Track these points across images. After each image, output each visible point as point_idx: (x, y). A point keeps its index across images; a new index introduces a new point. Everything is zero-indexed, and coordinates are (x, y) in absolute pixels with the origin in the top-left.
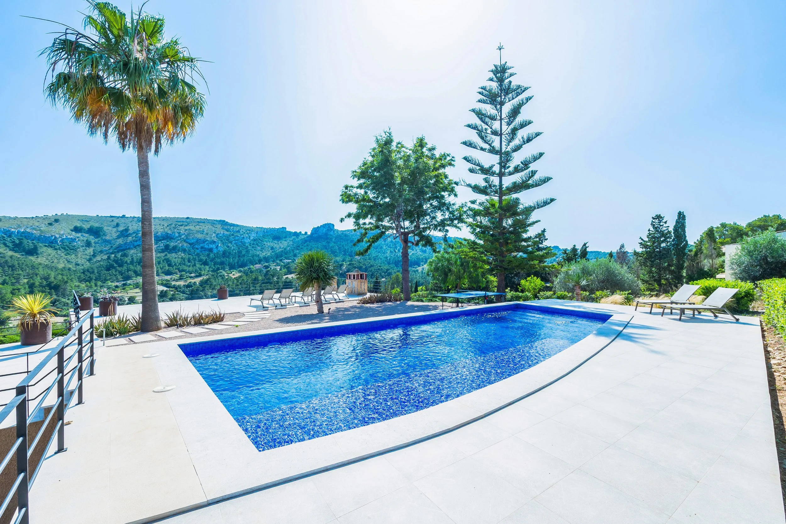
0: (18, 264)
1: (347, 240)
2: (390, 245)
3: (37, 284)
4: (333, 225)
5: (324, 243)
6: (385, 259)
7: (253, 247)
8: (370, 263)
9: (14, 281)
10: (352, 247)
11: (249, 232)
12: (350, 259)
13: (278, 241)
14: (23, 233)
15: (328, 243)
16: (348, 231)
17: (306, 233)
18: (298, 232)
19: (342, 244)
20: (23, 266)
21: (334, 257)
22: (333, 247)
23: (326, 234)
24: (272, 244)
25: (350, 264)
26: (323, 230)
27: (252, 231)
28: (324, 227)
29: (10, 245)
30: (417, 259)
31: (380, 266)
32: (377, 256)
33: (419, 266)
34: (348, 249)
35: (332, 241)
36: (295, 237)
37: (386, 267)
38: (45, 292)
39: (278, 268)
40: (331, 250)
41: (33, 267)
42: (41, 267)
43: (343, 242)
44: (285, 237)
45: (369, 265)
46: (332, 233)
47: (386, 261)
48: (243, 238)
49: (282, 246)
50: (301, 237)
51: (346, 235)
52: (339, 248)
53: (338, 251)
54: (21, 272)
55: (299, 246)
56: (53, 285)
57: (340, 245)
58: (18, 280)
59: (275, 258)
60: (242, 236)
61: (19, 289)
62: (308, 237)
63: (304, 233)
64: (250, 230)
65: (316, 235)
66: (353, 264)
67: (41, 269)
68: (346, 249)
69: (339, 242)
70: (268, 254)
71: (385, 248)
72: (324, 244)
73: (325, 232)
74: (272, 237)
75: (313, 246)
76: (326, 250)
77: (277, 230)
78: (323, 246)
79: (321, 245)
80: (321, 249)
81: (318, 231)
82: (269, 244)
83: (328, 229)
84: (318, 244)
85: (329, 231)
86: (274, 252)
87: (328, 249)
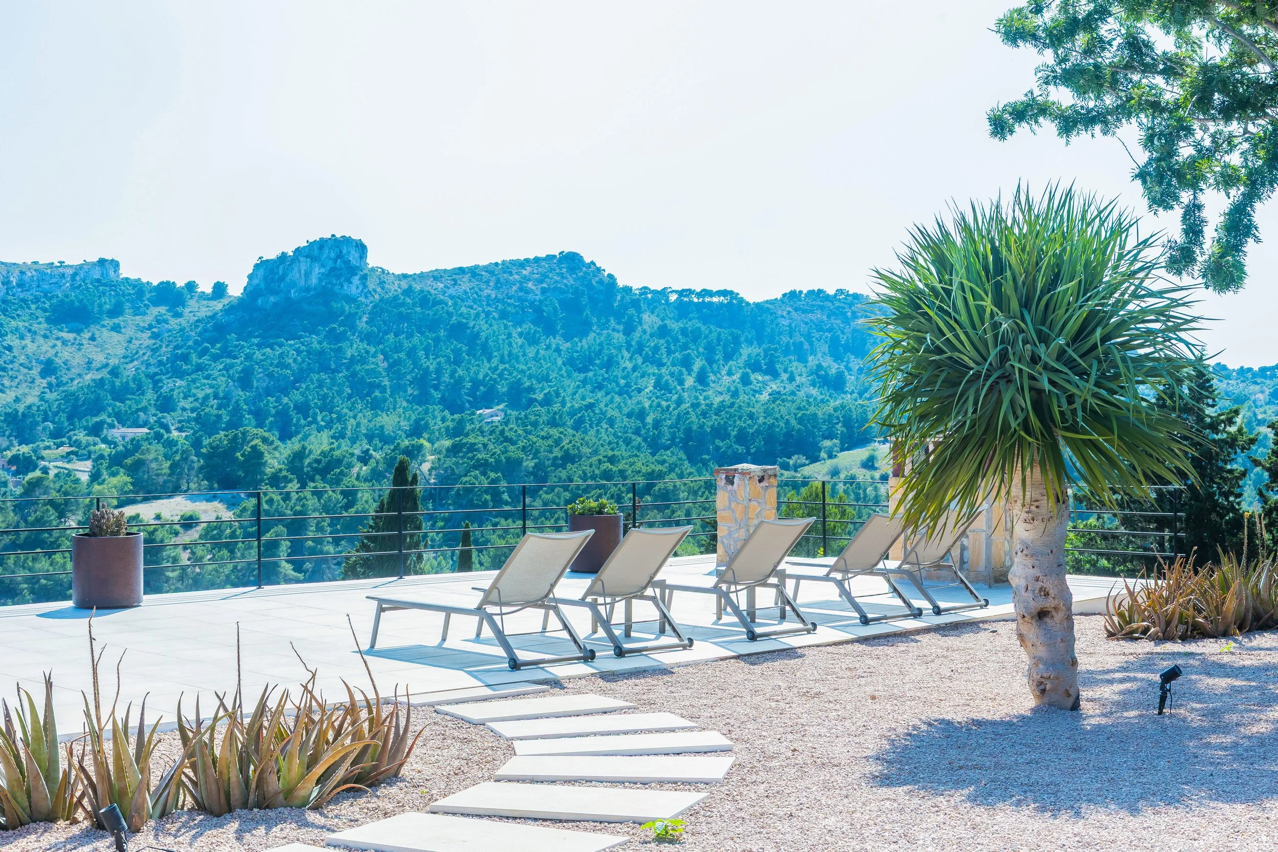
1: (433, 326)
2: (656, 349)
4: (362, 248)
5: (315, 342)
6: (634, 423)
8: (558, 442)
10: (457, 362)
12: (451, 425)
13: (79, 332)
15: (336, 337)
16: (437, 275)
17: (220, 289)
18: (180, 283)
19: (407, 344)
21: (369, 414)
22: (363, 361)
23: (325, 294)
24: (45, 349)
25: (454, 450)
26: (308, 274)
28: (314, 259)
30: (800, 421)
31: (612, 460)
32: (590, 406)
33: (814, 459)
34: (439, 371)
35: (353, 327)
36: (162, 309)
37: (645, 462)
39: (83, 469)
40: (354, 374)
43: (410, 336)
44: (116, 311)
45: (557, 453)
46: (353, 288)
47: (637, 432)
49: (99, 359)
50: (195, 311)
51: (425, 300)
52: (391, 366)
53: (386, 382)
55: (185, 358)
57: (398, 348)
59: (63, 417)
62: (230, 309)
63: (208, 290)
65: (272, 299)
66: (472, 448)
68: (426, 371)
69: (391, 336)
70: (30, 400)
71: (629, 365)
72: (315, 345)
73: (320, 280)
74: (45, 310)
75: (258, 355)
76: (323, 376)
77: (74, 275)
78: (309, 352)
79: (299, 352)
80: (301, 370)
81: (282, 279)
82: (31, 347)
83: (333, 269)
84: (281, 346)
85: (338, 277)
86: (58, 385)
87: (333, 371)
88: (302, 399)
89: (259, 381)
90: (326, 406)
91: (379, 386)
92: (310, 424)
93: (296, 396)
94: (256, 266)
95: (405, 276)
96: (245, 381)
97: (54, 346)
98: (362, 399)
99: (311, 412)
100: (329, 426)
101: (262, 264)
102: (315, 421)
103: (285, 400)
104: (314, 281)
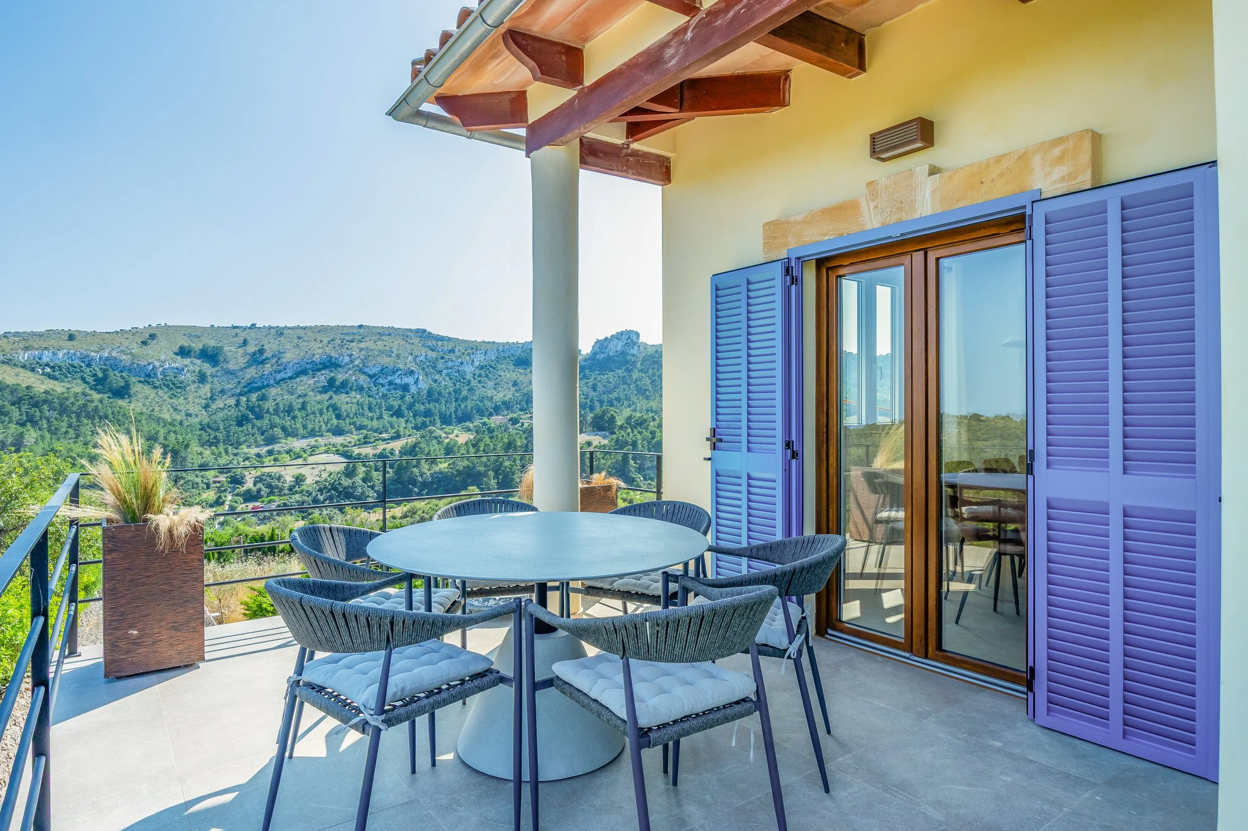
4: (638, 334)
5: (620, 372)
7: (480, 382)
11: (470, 351)
13: (525, 369)
15: (629, 371)
21: (645, 401)
22: (640, 380)
23: (624, 353)
24: (514, 376)
26: (617, 345)
27: (477, 350)
28: (619, 339)
35: (635, 366)
40: (637, 386)
46: (634, 351)
48: (462, 363)
52: (652, 382)
57: (654, 375)
60: (460, 360)
62: (586, 360)
64: (473, 347)
65: (603, 355)
72: (621, 374)
73: (622, 348)
74: (513, 361)
75: (599, 379)
76: (625, 386)
77: (523, 347)
78: (619, 377)
79: (614, 377)
80: (616, 384)
81: (606, 348)
82: (508, 376)
83: (626, 343)
84: (607, 374)
85: (629, 346)
86: (519, 390)
87: (629, 384)
88: (618, 396)
89: (600, 388)
90: (627, 398)
91: (648, 390)
92: (622, 405)
93: (615, 395)
94: (596, 342)
95: (654, 345)
96: (594, 388)
97: (517, 375)
98: (642, 395)
99: (621, 401)
100: (629, 406)
101: (598, 341)
102: (623, 404)
103: (611, 396)
104: (619, 348)
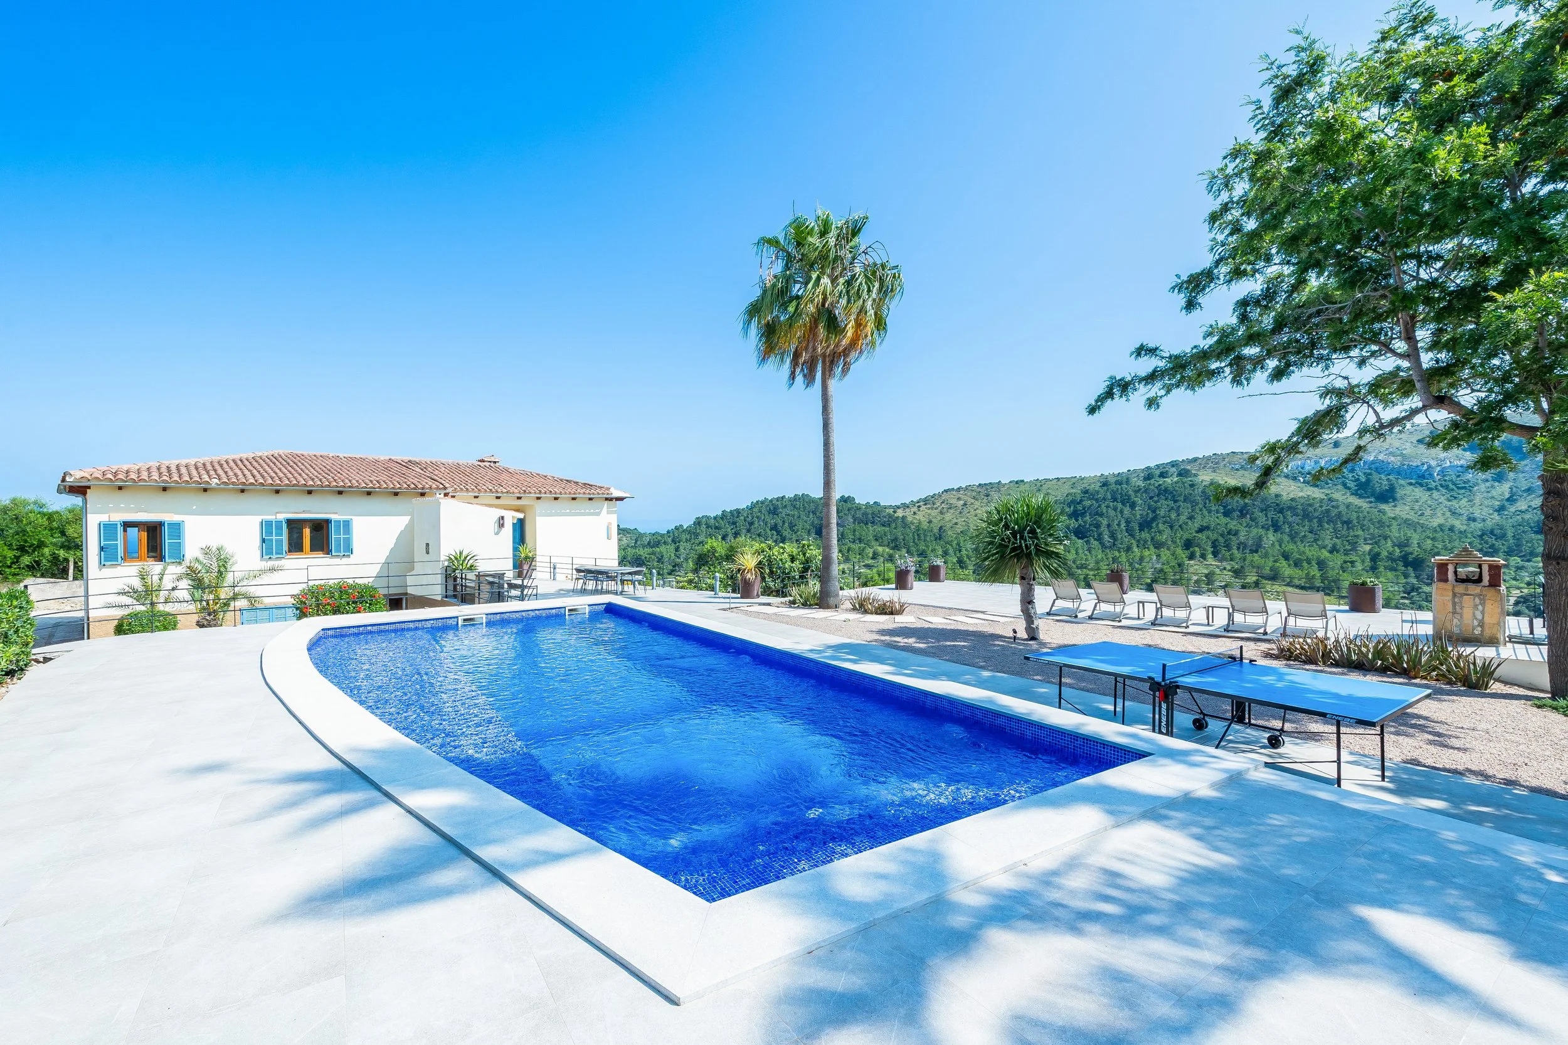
0: (1358, 517)
3: (1384, 554)
9: (1349, 547)
14: (1373, 462)
20: (1365, 523)
29: (1352, 485)
38: (1396, 570)
41: (1381, 524)
42: (1395, 523)
54: (1360, 533)
56: (1411, 558)
58: (1354, 546)
61: (1352, 562)
67: (1395, 527)
